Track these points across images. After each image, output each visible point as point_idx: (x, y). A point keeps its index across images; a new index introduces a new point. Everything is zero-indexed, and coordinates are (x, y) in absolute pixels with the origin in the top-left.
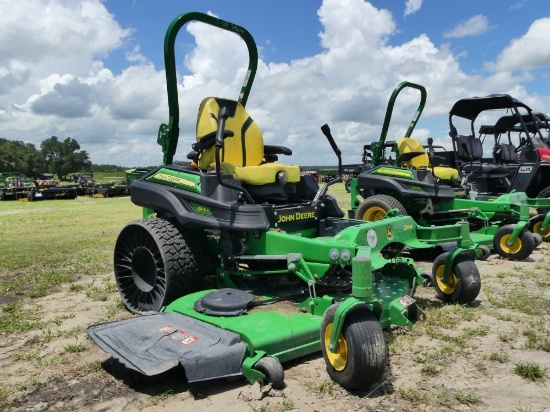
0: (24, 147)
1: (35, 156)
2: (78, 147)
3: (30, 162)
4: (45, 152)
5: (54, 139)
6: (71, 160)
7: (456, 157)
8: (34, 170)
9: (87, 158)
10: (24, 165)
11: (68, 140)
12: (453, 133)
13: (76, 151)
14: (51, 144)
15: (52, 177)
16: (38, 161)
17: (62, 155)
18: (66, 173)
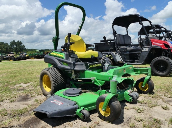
0: (4, 44)
1: (8, 47)
2: (22, 44)
3: (7, 49)
4: (11, 45)
5: (14, 41)
6: (20, 48)
7: (116, 44)
8: (8, 51)
9: (25, 47)
10: (4, 49)
11: (18, 42)
12: (115, 33)
13: (21, 45)
14: (13, 43)
15: (13, 53)
16: (9, 48)
17: (17, 46)
18: (18, 52)
